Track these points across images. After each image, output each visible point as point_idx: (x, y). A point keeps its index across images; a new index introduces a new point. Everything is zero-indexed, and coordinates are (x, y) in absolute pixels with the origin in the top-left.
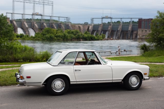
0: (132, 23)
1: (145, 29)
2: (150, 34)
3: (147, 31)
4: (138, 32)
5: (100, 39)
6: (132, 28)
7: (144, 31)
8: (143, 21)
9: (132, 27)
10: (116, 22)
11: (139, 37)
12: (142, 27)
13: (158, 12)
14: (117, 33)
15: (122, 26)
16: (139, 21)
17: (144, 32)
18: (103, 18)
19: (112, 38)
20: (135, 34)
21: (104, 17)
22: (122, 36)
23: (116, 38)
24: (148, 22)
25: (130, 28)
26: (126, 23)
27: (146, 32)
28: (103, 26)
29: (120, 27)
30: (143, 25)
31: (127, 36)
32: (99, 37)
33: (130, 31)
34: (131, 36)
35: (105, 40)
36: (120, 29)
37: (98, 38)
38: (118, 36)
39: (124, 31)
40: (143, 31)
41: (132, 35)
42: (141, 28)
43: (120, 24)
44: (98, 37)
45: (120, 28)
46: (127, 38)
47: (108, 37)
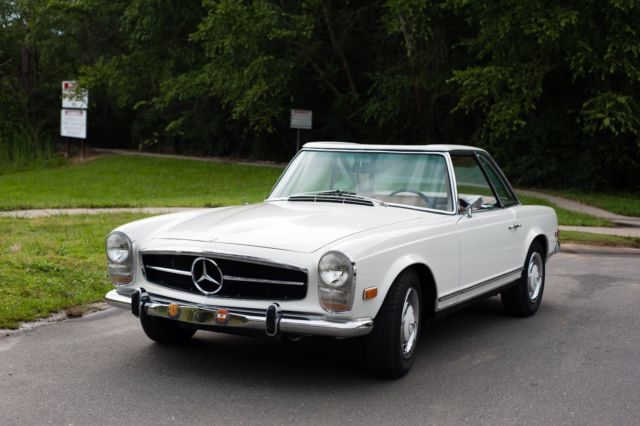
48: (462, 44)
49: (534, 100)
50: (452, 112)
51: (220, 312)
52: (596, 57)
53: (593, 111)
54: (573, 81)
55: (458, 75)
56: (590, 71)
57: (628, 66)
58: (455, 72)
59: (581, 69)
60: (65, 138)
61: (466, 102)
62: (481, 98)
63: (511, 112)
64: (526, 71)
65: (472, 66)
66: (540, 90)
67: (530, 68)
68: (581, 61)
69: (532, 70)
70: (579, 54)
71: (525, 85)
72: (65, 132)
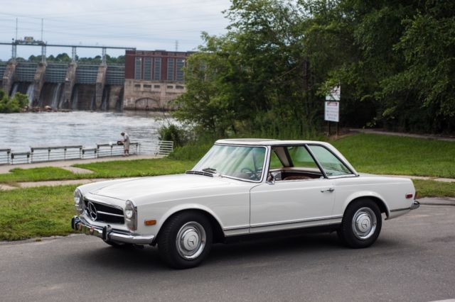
0: (107, 62)
1: (145, 79)
2: (182, 96)
3: (150, 86)
4: (125, 89)
5: (13, 109)
6: (107, 76)
7: (142, 85)
8: (139, 57)
9: (107, 73)
10: (55, 56)
11: (127, 104)
12: (135, 74)
13: (205, 35)
14: (61, 92)
15: (77, 68)
16: (126, 56)
17: (142, 89)
18: (16, 43)
19: (47, 107)
20: (116, 94)
21: (22, 42)
22: (76, 100)
23: (60, 106)
24: (154, 60)
25: (100, 78)
26: (84, 60)
27: (147, 89)
28: (16, 69)
29: (71, 72)
30: (137, 68)
31: (92, 99)
32: (8, 103)
33: (100, 84)
34: (106, 100)
35: (28, 110)
36: (72, 78)
37: (6, 105)
38: (65, 101)
39: (83, 84)
40: (139, 86)
41: (108, 96)
42: (133, 78)
43: (71, 64)
44: (6, 102)
45: (70, 76)
46: (91, 106)
47: (35, 103)
60: (327, 121)
72: (327, 118)
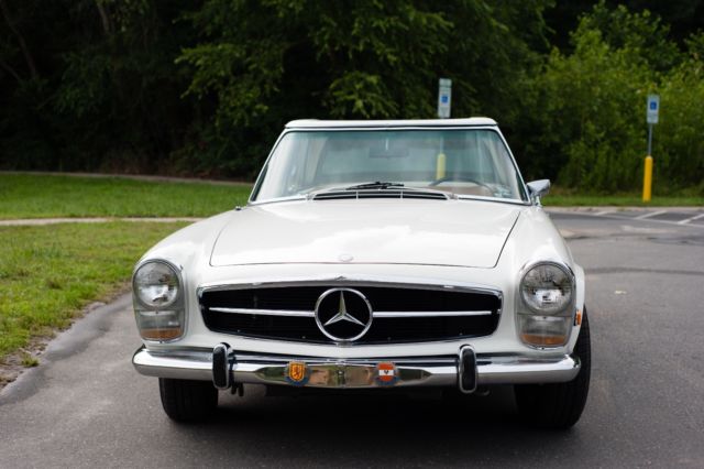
48: (185, 17)
49: (275, 81)
50: (182, 96)
51: (383, 367)
52: (341, 32)
53: (342, 93)
54: (317, 59)
55: (187, 53)
56: (337, 48)
57: (376, 43)
58: (184, 50)
59: (326, 46)
61: (199, 84)
62: (215, 80)
63: (251, 95)
64: (264, 49)
65: (202, 43)
66: (282, 70)
67: (267, 45)
68: (326, 37)
69: (271, 46)
70: (323, 29)
71: (264, 64)
